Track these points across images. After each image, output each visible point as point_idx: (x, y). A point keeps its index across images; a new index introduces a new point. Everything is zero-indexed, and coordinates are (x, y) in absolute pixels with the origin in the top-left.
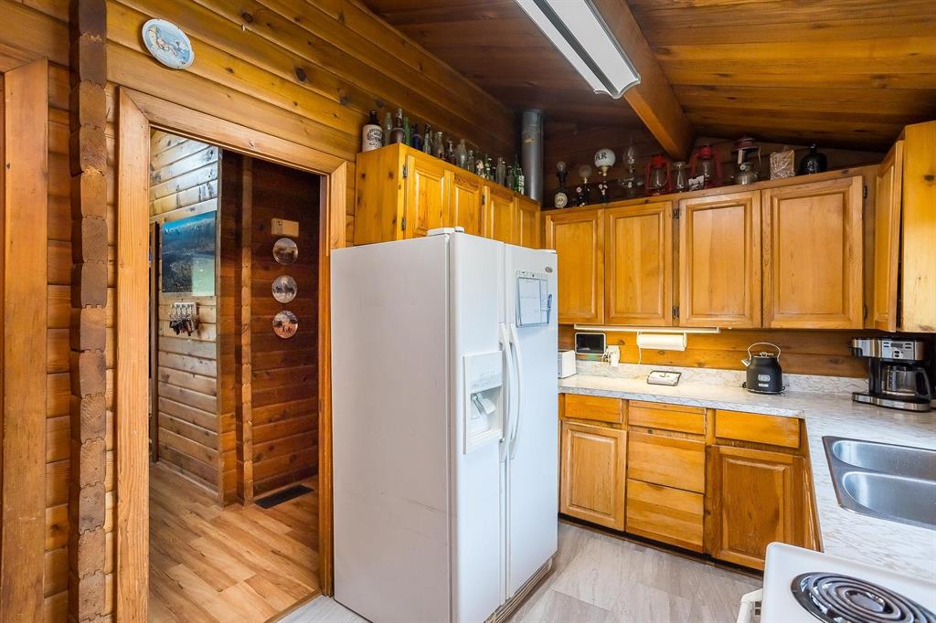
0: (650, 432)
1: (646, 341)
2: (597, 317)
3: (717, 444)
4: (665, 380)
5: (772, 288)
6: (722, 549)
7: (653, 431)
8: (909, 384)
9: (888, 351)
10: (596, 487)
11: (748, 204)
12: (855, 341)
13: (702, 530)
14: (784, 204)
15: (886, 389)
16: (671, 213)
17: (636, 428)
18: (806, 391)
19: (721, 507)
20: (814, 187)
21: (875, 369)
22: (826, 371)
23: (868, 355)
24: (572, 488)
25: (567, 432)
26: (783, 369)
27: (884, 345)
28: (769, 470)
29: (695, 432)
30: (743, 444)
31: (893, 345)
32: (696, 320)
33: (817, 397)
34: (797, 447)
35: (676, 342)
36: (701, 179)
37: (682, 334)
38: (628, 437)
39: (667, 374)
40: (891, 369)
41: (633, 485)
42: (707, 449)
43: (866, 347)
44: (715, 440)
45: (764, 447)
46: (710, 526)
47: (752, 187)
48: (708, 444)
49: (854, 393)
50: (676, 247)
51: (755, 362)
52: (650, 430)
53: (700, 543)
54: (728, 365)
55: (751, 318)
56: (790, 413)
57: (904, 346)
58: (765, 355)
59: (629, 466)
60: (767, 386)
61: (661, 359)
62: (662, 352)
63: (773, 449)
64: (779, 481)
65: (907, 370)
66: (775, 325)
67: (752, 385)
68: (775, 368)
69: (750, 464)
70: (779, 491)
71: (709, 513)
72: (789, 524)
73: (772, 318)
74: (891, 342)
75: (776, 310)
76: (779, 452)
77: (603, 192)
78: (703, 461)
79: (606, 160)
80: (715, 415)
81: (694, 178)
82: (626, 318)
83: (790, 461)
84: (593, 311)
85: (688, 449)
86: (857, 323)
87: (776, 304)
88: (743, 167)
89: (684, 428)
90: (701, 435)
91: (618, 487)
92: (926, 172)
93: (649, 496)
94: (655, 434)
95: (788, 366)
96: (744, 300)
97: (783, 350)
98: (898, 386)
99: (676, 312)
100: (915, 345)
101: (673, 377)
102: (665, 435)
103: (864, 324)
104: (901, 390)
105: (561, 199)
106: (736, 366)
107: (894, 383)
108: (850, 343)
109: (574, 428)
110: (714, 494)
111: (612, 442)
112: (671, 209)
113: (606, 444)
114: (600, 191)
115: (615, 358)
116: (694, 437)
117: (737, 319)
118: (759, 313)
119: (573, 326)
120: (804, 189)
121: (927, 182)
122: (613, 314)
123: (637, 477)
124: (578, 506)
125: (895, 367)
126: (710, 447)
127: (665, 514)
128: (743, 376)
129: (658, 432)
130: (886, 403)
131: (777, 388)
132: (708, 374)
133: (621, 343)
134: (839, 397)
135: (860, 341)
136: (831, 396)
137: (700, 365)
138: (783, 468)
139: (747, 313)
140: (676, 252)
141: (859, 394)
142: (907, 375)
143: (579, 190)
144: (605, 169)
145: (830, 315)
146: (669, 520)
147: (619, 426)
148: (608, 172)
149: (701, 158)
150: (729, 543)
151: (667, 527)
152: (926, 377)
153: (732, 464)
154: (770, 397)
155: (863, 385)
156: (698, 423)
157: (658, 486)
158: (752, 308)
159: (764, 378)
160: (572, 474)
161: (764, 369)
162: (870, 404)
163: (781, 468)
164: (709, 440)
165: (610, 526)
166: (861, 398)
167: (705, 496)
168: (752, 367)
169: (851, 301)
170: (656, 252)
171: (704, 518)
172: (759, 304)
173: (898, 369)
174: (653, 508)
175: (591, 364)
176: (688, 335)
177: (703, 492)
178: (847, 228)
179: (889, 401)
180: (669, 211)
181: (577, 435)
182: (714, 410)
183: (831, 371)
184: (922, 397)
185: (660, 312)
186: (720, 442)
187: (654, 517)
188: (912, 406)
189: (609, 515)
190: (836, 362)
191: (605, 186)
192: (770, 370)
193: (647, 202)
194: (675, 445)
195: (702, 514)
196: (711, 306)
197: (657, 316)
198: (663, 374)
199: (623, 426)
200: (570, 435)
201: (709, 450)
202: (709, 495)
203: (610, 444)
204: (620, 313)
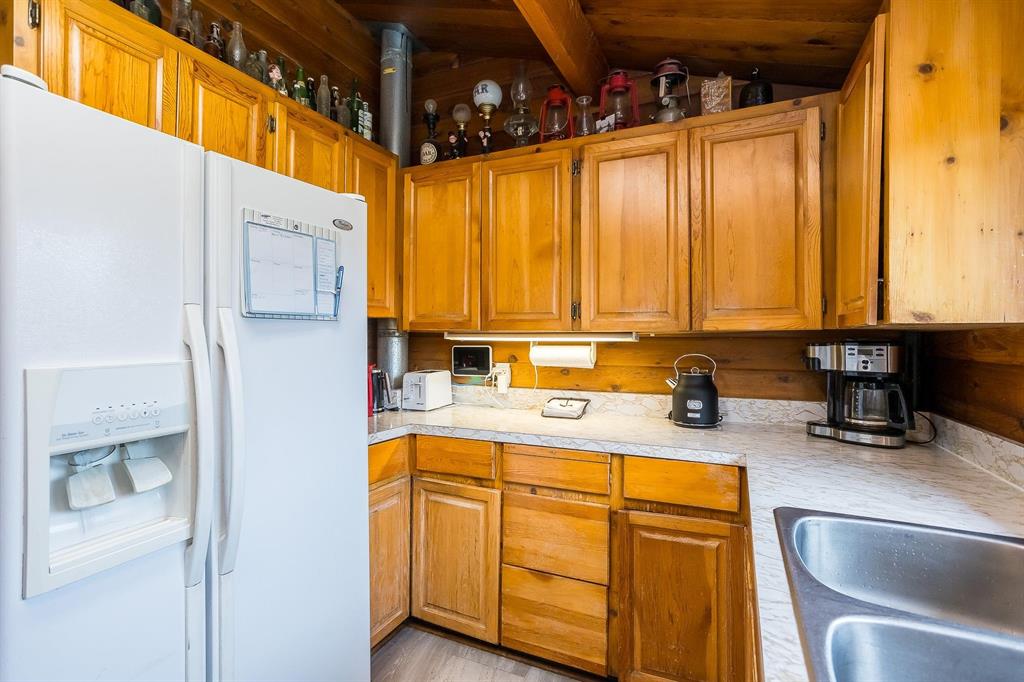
0: (533, 491)
1: (542, 355)
2: (470, 320)
3: (626, 508)
4: (566, 410)
5: (705, 273)
6: (633, 670)
7: (538, 490)
8: (878, 407)
9: (853, 361)
10: (459, 577)
11: (672, 153)
12: (811, 348)
13: (605, 641)
14: (718, 149)
15: (850, 417)
16: (570, 164)
17: (514, 487)
18: (749, 421)
19: (631, 605)
20: (756, 125)
21: (836, 388)
22: (773, 393)
23: (828, 368)
24: (427, 579)
25: (419, 493)
26: (720, 391)
27: (848, 352)
28: (699, 546)
29: (594, 491)
30: (661, 507)
31: (860, 352)
32: (603, 321)
33: (763, 430)
34: (736, 510)
35: (581, 356)
36: (611, 119)
37: (589, 344)
38: (502, 500)
39: (570, 402)
40: (857, 387)
41: (511, 572)
42: (612, 515)
43: (825, 356)
44: (623, 502)
45: (691, 512)
46: (615, 632)
47: (677, 126)
48: (614, 509)
49: (810, 424)
50: (576, 216)
51: (683, 382)
52: (534, 489)
53: (602, 661)
54: (651, 388)
55: (677, 317)
56: (727, 459)
57: (875, 352)
58: (696, 372)
59: (504, 544)
60: (698, 416)
61: (564, 381)
62: (565, 371)
63: (703, 514)
64: (711, 564)
65: (877, 388)
66: (709, 326)
67: (680, 417)
68: (709, 391)
69: (670, 538)
70: (711, 579)
71: (615, 614)
72: (724, 628)
73: (704, 317)
74: (856, 347)
75: (709, 302)
76: (711, 518)
77: (485, 142)
78: (606, 536)
79: (488, 95)
80: (623, 462)
81: (603, 118)
82: (509, 321)
83: (727, 533)
84: (466, 312)
85: (586, 517)
86: (815, 323)
87: (710, 294)
88: (666, 101)
89: (579, 484)
90: (604, 495)
91: (490, 577)
92: (921, 60)
93: (531, 590)
94: (542, 495)
95: (726, 386)
96: (667, 292)
97: (721, 365)
98: (866, 411)
99: (576, 311)
100: (888, 351)
101: (578, 406)
102: (553, 497)
103: (823, 323)
104: (869, 417)
105: (429, 152)
106: (660, 388)
107: (860, 407)
108: (804, 353)
109: (429, 486)
110: (620, 585)
111: (480, 507)
112: (570, 161)
113: (472, 509)
114: (479, 139)
115: (503, 381)
116: (595, 498)
117: (658, 319)
118: (687, 308)
119: (441, 335)
120: (745, 128)
121: (922, 75)
122: (493, 316)
123: (515, 561)
124: (436, 607)
125: (861, 385)
126: (616, 513)
127: (553, 618)
128: (668, 401)
129: (545, 491)
130: (850, 436)
131: (711, 419)
132: (625, 401)
133: (513, 359)
134: (789, 428)
135: (817, 348)
136: (780, 428)
137: (615, 389)
138: (718, 543)
139: (671, 309)
140: (576, 223)
141: (815, 424)
142: (877, 394)
143: (453, 139)
144: (487, 109)
145: (778, 310)
146: (559, 627)
147: (490, 483)
148: (492, 113)
149: (612, 93)
150: (642, 660)
151: (556, 637)
152: (901, 397)
153: (645, 538)
154: (702, 433)
155: (818, 410)
156: (598, 476)
157: (543, 575)
158: (677, 303)
159: (695, 405)
160: (426, 557)
161: (694, 391)
162: (829, 438)
163: (713, 544)
164: (616, 503)
165: (479, 636)
166: (818, 430)
167: (609, 588)
168: (680, 389)
169: (806, 289)
170: (550, 223)
171: (608, 621)
172: (687, 296)
173: (866, 387)
174: (538, 609)
175: (473, 390)
176: (599, 345)
177: (606, 581)
178: (801, 182)
179: (854, 434)
180: (567, 165)
181: (433, 497)
182: (622, 456)
183: (781, 393)
184: (898, 426)
185: (555, 310)
186: (629, 504)
187: (540, 622)
188: (884, 440)
189: (478, 620)
190: (786, 380)
191: (488, 134)
192: (701, 393)
193: (538, 150)
194: (567, 511)
195: (605, 616)
196: (622, 299)
197: (551, 316)
198: (564, 402)
199: (497, 484)
200: (423, 498)
201: (615, 517)
202: (615, 587)
203: (476, 512)
204: (501, 313)
